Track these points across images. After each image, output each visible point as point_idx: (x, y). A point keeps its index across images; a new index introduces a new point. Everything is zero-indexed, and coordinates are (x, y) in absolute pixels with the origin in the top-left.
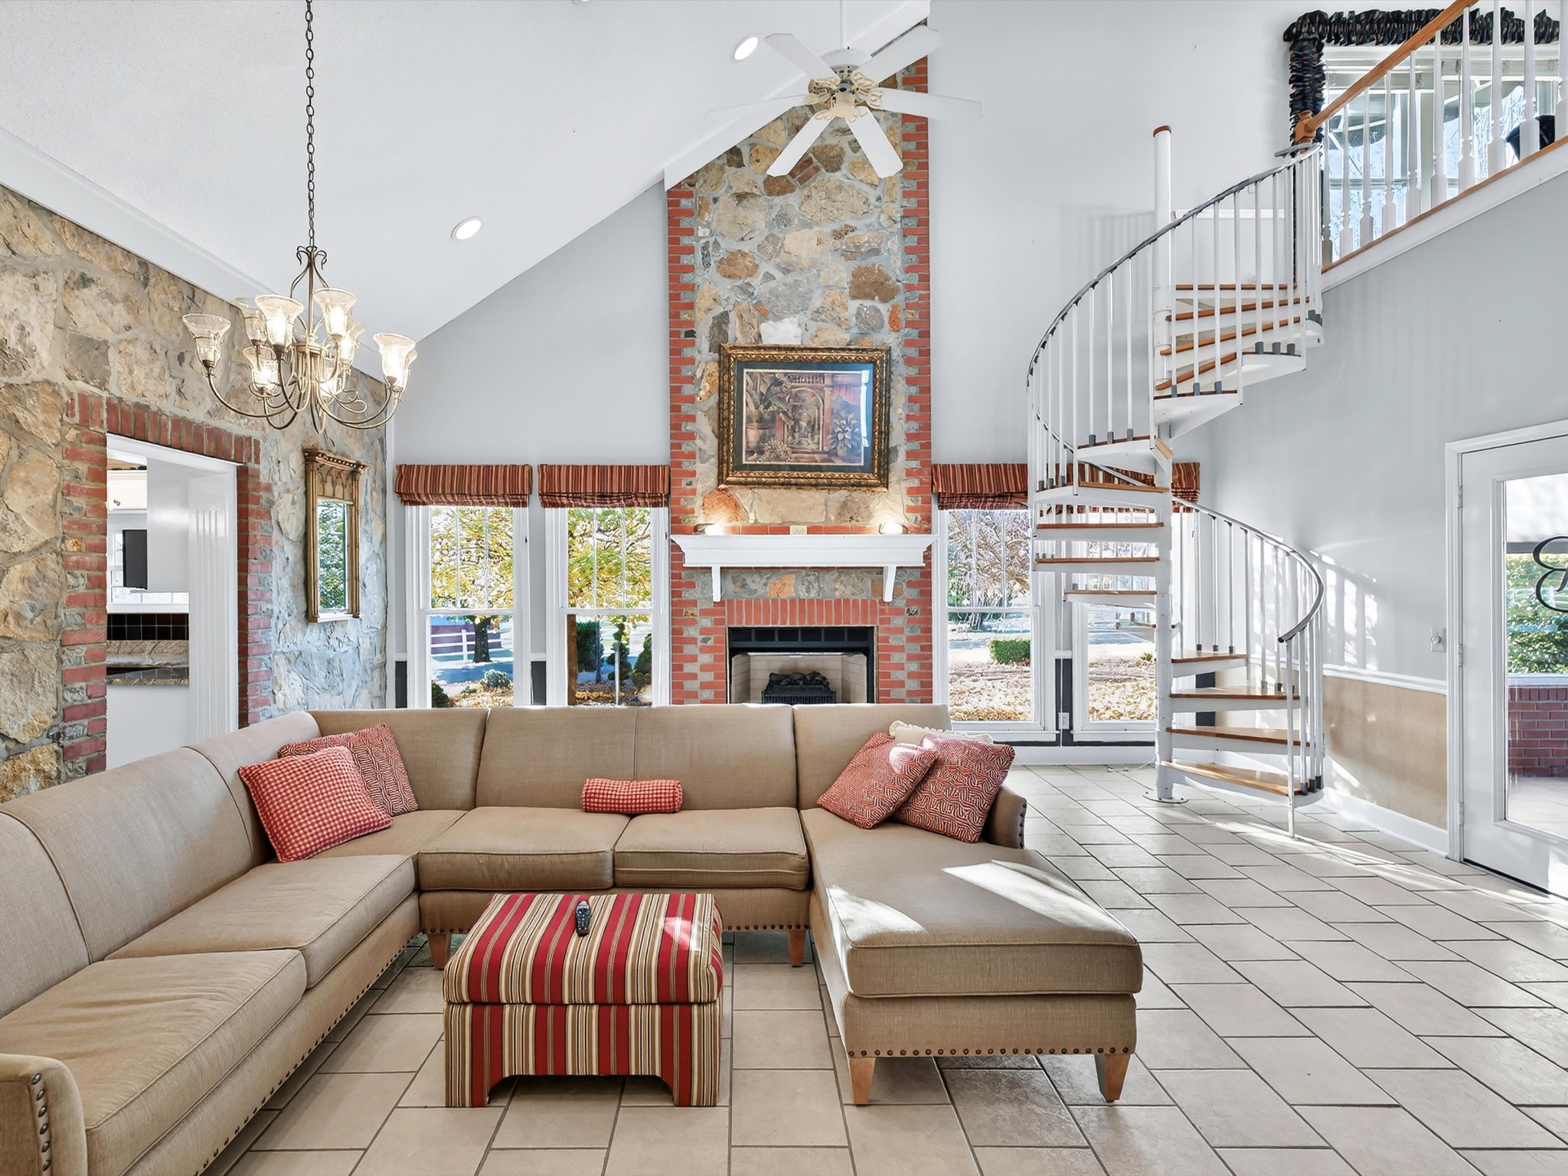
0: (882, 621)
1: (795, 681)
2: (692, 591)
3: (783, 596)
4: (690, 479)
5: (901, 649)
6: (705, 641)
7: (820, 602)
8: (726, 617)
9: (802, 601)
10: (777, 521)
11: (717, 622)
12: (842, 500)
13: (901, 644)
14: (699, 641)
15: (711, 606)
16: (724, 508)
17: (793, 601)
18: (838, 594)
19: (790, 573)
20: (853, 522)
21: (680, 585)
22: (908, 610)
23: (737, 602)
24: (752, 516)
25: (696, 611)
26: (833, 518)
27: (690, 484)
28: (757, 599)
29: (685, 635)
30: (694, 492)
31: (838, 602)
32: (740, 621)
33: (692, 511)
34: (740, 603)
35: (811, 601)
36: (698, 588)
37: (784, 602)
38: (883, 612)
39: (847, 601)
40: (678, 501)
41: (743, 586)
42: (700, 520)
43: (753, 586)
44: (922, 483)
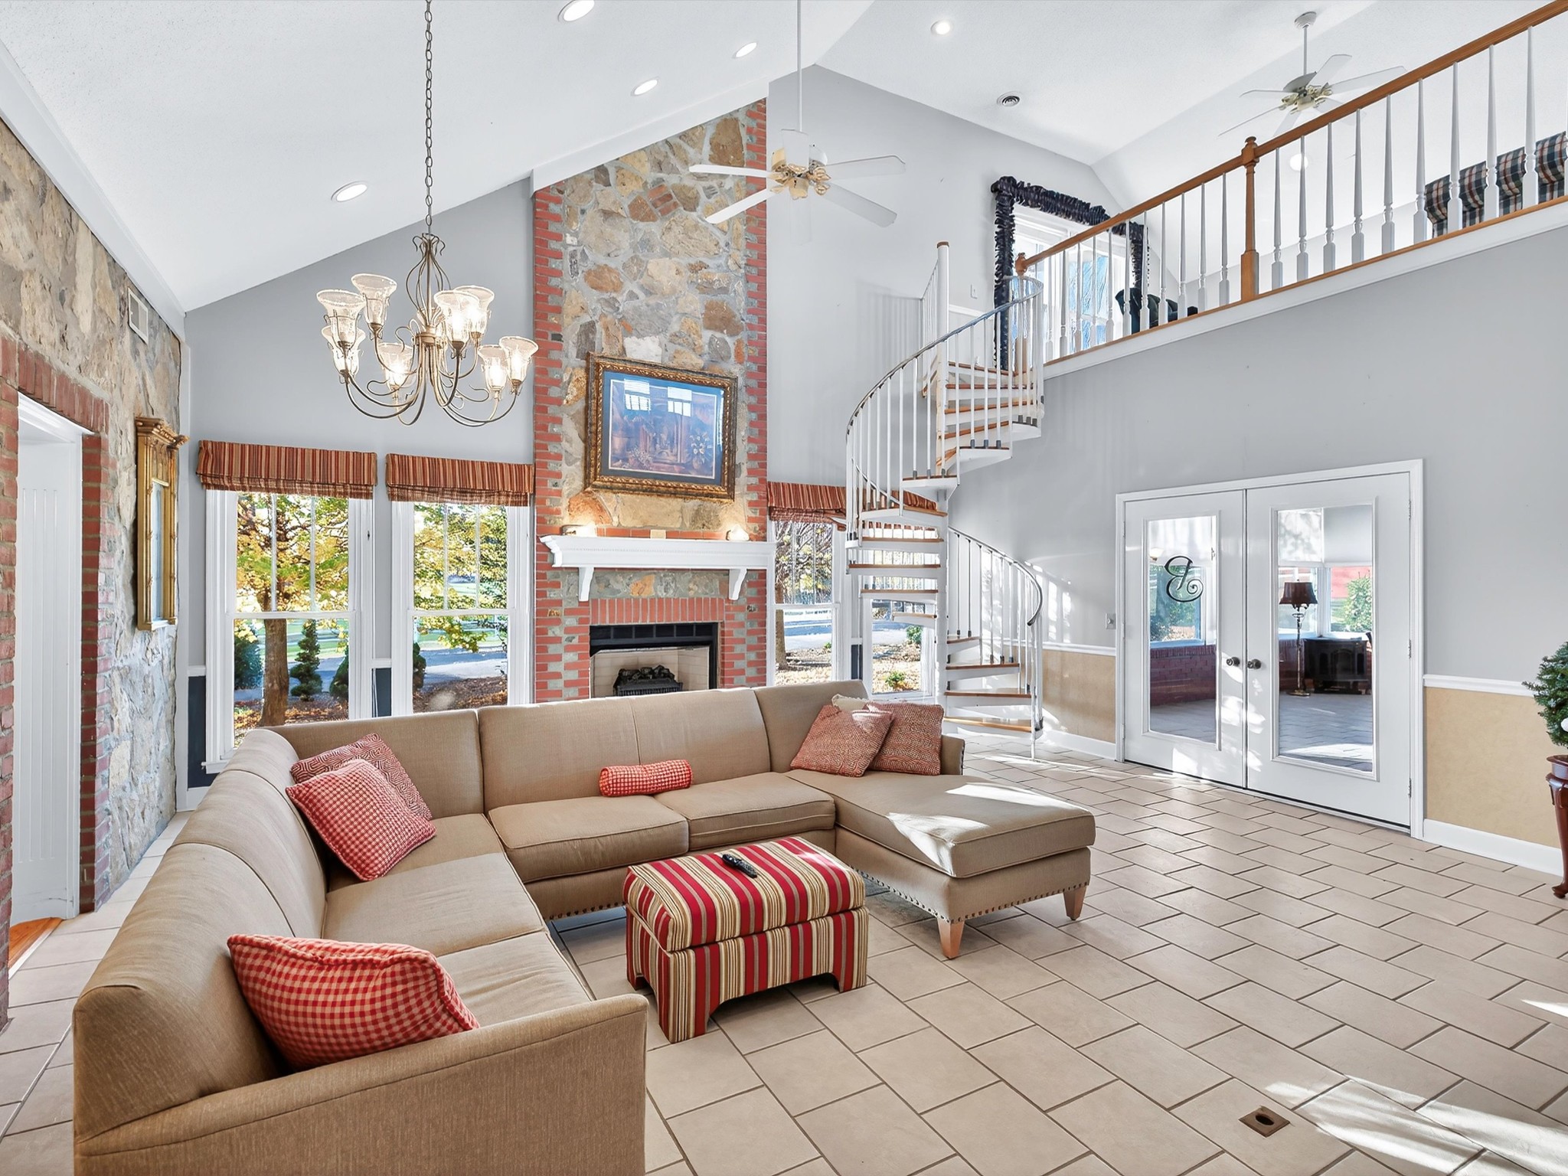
0: (729, 617)
1: (645, 675)
2: (557, 591)
3: (643, 596)
4: (557, 480)
5: (743, 641)
6: (570, 640)
7: (676, 601)
8: (590, 617)
9: (660, 599)
10: (637, 524)
11: (581, 621)
12: (696, 508)
13: (741, 636)
14: (563, 640)
15: (576, 605)
16: (589, 510)
17: (652, 600)
18: (691, 593)
19: (651, 574)
20: (705, 530)
21: (546, 585)
22: (749, 607)
23: (602, 601)
24: (615, 519)
25: (560, 610)
26: (688, 524)
27: (556, 485)
28: (619, 600)
29: (550, 634)
30: (559, 493)
31: (692, 600)
32: (604, 620)
33: (558, 512)
34: (603, 602)
35: (668, 600)
36: (564, 588)
37: (645, 601)
38: (728, 609)
39: (699, 600)
40: (543, 502)
41: (607, 586)
42: (566, 521)
43: (616, 586)
44: (760, 497)
